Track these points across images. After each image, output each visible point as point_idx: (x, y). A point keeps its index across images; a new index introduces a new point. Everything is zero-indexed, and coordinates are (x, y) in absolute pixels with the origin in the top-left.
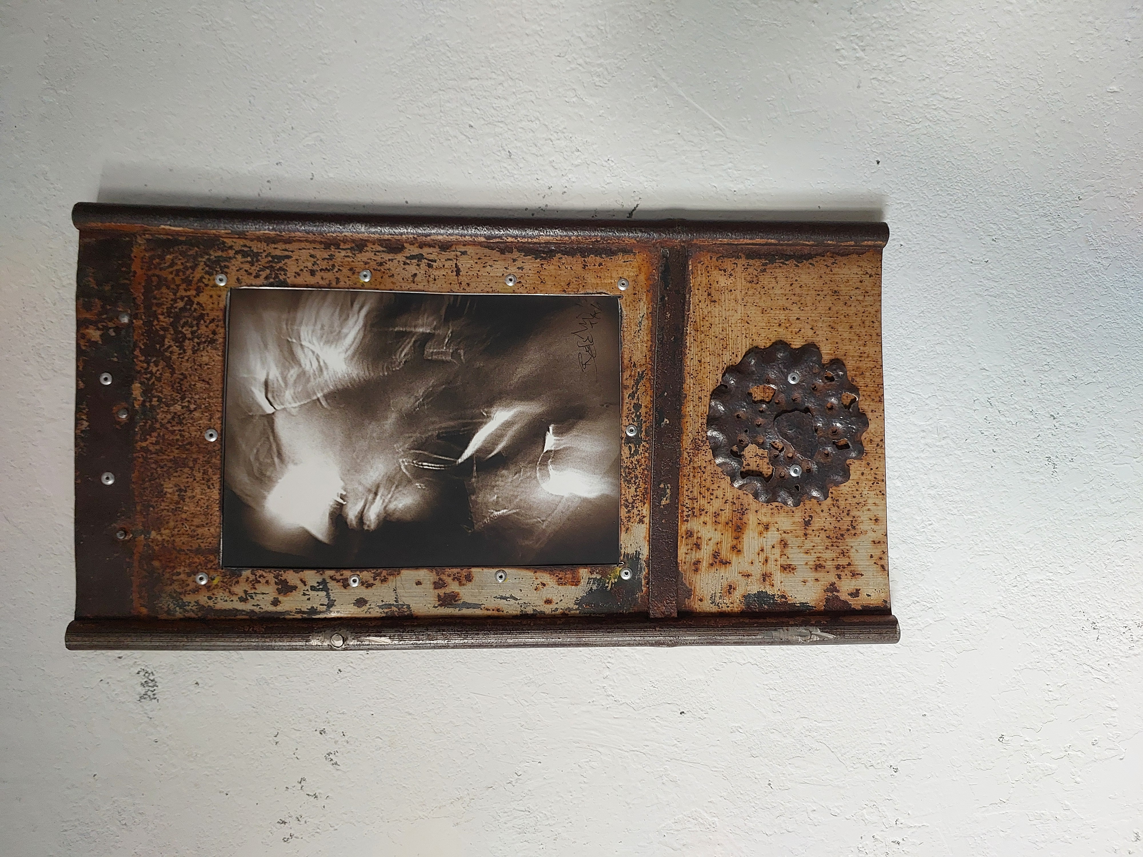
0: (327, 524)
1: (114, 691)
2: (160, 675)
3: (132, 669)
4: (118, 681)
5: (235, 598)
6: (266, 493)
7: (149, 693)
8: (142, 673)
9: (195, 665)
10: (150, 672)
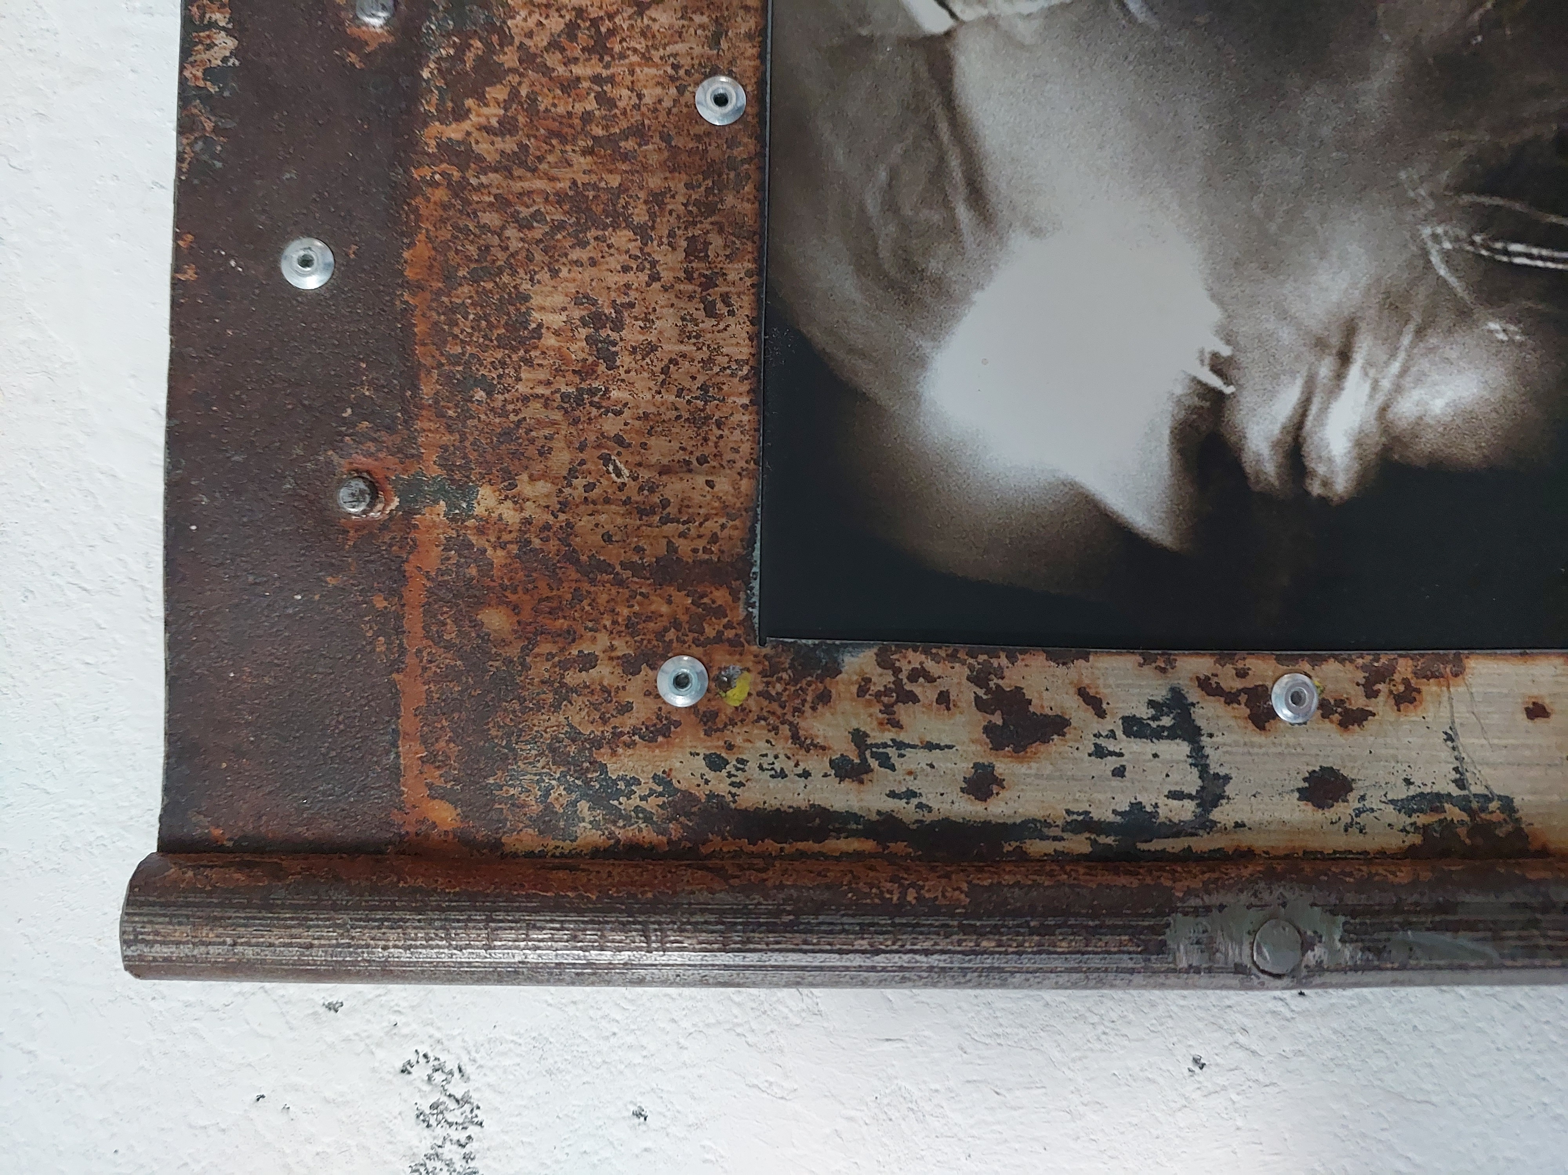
0: (1166, 472)
1: (309, 1141)
2: (492, 1079)
3: (380, 1054)
4: (327, 1101)
5: (817, 764)
6: (926, 345)
7: (451, 1152)
8: (420, 1072)
9: (630, 1039)
10: (451, 1065)
